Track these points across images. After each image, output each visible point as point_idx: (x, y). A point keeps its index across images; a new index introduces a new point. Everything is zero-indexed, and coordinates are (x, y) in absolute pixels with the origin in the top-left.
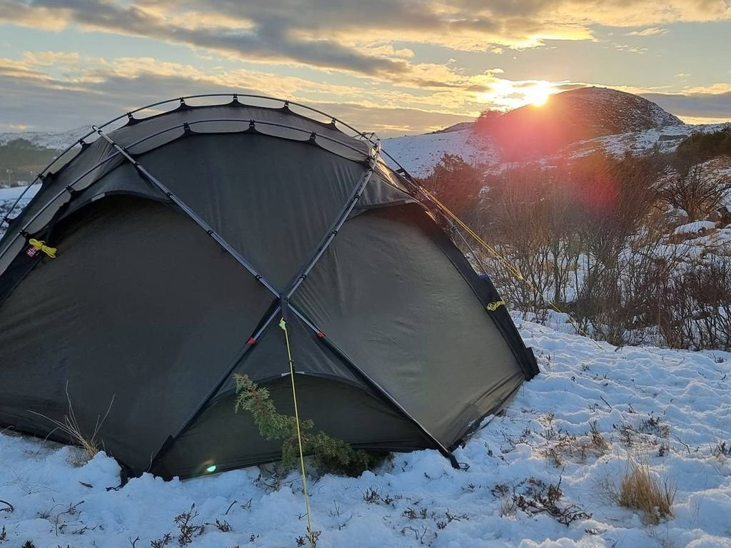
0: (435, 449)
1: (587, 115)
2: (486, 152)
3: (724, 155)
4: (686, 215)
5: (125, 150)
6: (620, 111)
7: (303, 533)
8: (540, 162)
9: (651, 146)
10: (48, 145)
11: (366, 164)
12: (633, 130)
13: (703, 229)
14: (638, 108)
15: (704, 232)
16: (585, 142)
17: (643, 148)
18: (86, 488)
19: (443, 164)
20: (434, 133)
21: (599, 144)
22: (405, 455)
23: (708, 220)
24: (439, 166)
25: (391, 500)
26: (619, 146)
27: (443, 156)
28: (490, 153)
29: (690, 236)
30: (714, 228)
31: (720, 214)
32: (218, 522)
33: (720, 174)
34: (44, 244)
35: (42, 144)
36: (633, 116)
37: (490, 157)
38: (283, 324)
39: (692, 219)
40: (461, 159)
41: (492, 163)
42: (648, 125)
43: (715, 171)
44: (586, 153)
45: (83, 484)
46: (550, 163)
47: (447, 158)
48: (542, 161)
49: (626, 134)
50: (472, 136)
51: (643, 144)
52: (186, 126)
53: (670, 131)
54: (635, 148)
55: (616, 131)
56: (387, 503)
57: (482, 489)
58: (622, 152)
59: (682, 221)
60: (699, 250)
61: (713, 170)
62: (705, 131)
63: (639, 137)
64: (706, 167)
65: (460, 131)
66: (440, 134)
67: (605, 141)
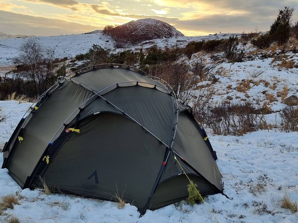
2: (108, 43)
3: (203, 51)
5: (98, 94)
6: (160, 29)
9: (173, 44)
14: (167, 28)
15: (208, 85)
16: (148, 41)
17: (171, 45)
19: (92, 48)
20: (85, 34)
21: (154, 42)
23: (209, 80)
26: (162, 44)
27: (93, 45)
29: (202, 87)
30: (211, 83)
31: (212, 78)
33: (202, 58)
34: (75, 129)
36: (165, 31)
37: (109, 45)
38: (175, 158)
40: (100, 47)
44: (150, 46)
46: (136, 49)
47: (95, 46)
48: (133, 49)
50: (102, 36)
51: (171, 43)
52: (117, 84)
53: (180, 38)
54: (168, 45)
55: (160, 37)
58: (163, 46)
63: (169, 40)
64: (197, 55)
65: (97, 33)
66: (88, 34)
67: (157, 41)
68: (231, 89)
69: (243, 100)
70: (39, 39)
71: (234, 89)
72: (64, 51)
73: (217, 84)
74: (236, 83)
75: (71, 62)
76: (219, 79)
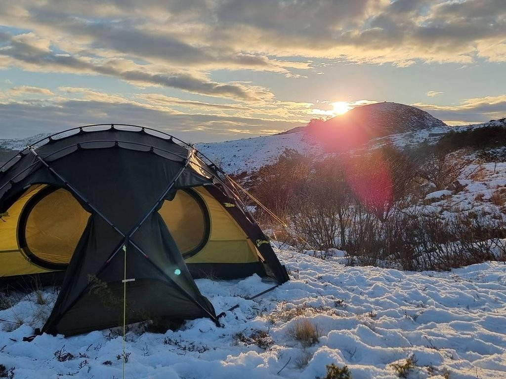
0: (208, 317)
1: (381, 121)
2: (315, 147)
3: (468, 147)
4: (435, 186)
5: (43, 160)
6: (404, 118)
7: (120, 353)
8: (350, 152)
9: (422, 141)
10: (13, 148)
11: (183, 163)
12: (413, 130)
13: (444, 195)
14: (416, 115)
15: (444, 197)
16: (380, 138)
17: (418, 142)
18: (12, 342)
19: (284, 155)
20: (279, 134)
21: (389, 140)
22: (192, 321)
23: (448, 189)
24: (281, 156)
25: (178, 342)
26: (402, 141)
27: (284, 150)
28: (317, 147)
29: (434, 200)
30: (451, 194)
31: (454, 186)
32: (80, 354)
33: (465, 159)
35: (9, 147)
36: (412, 121)
37: (317, 149)
38: (124, 248)
39: (439, 188)
40: (297, 151)
41: (319, 153)
42: (423, 126)
43: (462, 157)
44: (381, 146)
45: (12, 339)
46: (356, 153)
47: (287, 151)
48: (352, 152)
49: (407, 133)
50: (305, 136)
51: (418, 140)
52: (78, 145)
53: (436, 131)
54: (412, 142)
55: (401, 131)
56: (176, 344)
57: (229, 336)
58: (404, 145)
59: (432, 190)
60: (439, 209)
61: (461, 156)
62: (459, 130)
63: (415, 135)
64: (456, 154)
65: (297, 133)
66: (284, 135)
67: (393, 138)
68: (482, 200)
69: (495, 217)
70: (208, 147)
71: (487, 202)
72: (245, 163)
73: (460, 194)
74: (494, 190)
75: (251, 178)
76: (467, 185)
